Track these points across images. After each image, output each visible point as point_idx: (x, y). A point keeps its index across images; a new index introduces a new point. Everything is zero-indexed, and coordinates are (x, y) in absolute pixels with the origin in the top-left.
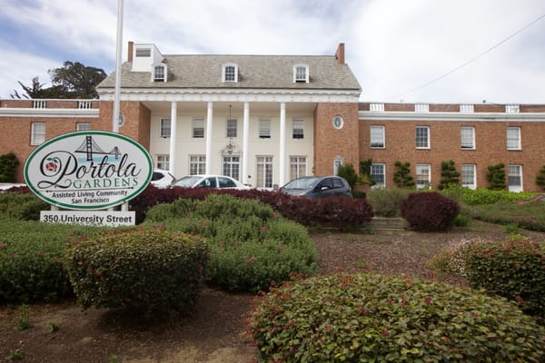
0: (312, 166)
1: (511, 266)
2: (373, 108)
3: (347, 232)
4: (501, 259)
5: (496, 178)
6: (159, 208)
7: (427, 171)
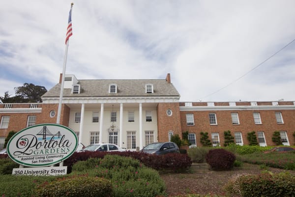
0: (157, 136)
1: (261, 187)
2: (187, 105)
3: (179, 173)
4: (255, 184)
5: (252, 139)
6: (79, 164)
7: (217, 137)
